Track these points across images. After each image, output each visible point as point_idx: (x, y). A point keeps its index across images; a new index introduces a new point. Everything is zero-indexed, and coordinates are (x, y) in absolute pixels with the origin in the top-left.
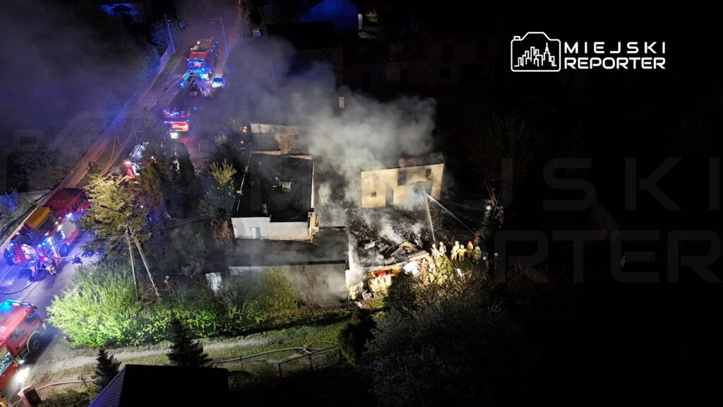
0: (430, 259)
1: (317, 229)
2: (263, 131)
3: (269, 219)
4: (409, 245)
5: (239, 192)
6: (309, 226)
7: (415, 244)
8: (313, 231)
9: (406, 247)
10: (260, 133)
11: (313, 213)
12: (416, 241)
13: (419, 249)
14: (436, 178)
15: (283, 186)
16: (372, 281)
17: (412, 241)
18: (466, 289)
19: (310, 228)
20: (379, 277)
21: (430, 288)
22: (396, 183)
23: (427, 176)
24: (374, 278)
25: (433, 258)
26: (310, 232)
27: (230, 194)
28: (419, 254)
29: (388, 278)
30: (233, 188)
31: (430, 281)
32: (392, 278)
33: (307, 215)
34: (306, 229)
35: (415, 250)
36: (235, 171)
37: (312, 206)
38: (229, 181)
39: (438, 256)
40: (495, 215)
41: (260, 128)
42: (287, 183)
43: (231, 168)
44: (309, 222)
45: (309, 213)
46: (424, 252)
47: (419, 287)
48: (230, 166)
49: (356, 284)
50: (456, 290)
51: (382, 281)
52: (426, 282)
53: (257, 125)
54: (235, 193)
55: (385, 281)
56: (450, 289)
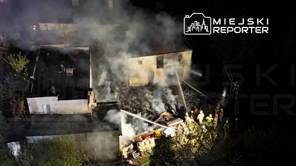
0: (184, 125)
1: (95, 105)
2: (49, 29)
3: (56, 98)
4: (168, 114)
5: (32, 77)
6: (89, 102)
7: (172, 113)
8: (92, 106)
9: (165, 116)
10: (47, 30)
11: (92, 92)
12: (173, 111)
13: (175, 117)
14: (186, 61)
15: (68, 72)
16: (140, 143)
17: (169, 111)
18: (213, 147)
19: (90, 104)
20: (146, 140)
21: (185, 147)
22: (156, 67)
23: (179, 60)
24: (142, 141)
25: (186, 124)
26: (90, 107)
27: (25, 79)
28: (176, 121)
29: (153, 140)
30: (27, 74)
31: (185, 142)
32: (156, 140)
33: (87, 93)
34: (86, 105)
35: (172, 118)
36: (28, 61)
37: (91, 87)
38: (24, 69)
39: (190, 122)
40: (232, 89)
41: (47, 26)
42: (70, 69)
43: (25, 58)
44: (89, 99)
45: (89, 92)
46: (179, 119)
47: (176, 147)
48: (24, 57)
49: (127, 146)
50: (205, 148)
51: (148, 143)
52: (182, 143)
53: (44, 24)
54: (29, 79)
55: (150, 143)
56: (201, 147)
